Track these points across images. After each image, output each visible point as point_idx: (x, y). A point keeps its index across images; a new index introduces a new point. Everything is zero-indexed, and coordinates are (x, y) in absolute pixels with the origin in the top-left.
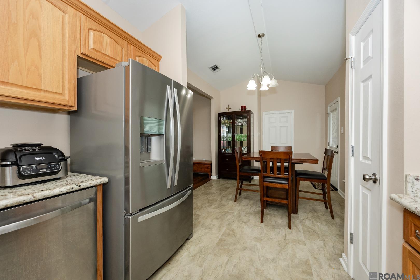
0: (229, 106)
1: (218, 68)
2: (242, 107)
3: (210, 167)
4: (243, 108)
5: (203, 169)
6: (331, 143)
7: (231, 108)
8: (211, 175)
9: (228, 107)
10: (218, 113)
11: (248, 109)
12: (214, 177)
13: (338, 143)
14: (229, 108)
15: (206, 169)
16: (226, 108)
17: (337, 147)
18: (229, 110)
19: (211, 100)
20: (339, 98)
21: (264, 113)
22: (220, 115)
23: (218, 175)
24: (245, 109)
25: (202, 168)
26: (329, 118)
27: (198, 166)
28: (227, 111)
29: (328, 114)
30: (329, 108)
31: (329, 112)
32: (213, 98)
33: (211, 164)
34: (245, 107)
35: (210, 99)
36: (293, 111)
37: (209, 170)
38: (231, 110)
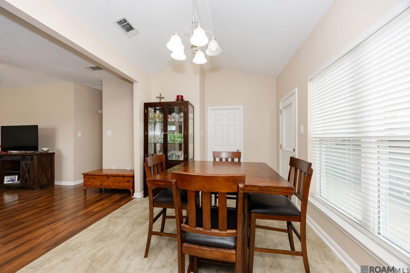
0: (160, 94)
1: (133, 29)
2: (178, 96)
3: (132, 181)
4: (180, 98)
5: (122, 183)
6: (284, 145)
7: (163, 98)
8: (134, 192)
9: (159, 96)
10: (144, 103)
11: (185, 99)
12: (138, 194)
13: (295, 146)
14: (161, 98)
15: (125, 184)
16: (157, 97)
17: (294, 150)
18: (160, 100)
19: (135, 85)
20: (296, 88)
21: (209, 108)
22: (147, 106)
23: (143, 192)
24: (182, 99)
25: (120, 183)
26: (281, 116)
27: (115, 179)
28: (159, 101)
29: (280, 111)
30: (281, 104)
31: (281, 108)
32: (137, 82)
33: (133, 177)
34: (182, 97)
35: (132, 83)
36: (241, 107)
37: (131, 184)
38: (162, 101)
